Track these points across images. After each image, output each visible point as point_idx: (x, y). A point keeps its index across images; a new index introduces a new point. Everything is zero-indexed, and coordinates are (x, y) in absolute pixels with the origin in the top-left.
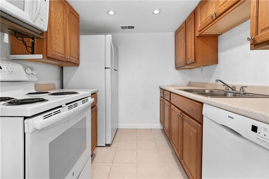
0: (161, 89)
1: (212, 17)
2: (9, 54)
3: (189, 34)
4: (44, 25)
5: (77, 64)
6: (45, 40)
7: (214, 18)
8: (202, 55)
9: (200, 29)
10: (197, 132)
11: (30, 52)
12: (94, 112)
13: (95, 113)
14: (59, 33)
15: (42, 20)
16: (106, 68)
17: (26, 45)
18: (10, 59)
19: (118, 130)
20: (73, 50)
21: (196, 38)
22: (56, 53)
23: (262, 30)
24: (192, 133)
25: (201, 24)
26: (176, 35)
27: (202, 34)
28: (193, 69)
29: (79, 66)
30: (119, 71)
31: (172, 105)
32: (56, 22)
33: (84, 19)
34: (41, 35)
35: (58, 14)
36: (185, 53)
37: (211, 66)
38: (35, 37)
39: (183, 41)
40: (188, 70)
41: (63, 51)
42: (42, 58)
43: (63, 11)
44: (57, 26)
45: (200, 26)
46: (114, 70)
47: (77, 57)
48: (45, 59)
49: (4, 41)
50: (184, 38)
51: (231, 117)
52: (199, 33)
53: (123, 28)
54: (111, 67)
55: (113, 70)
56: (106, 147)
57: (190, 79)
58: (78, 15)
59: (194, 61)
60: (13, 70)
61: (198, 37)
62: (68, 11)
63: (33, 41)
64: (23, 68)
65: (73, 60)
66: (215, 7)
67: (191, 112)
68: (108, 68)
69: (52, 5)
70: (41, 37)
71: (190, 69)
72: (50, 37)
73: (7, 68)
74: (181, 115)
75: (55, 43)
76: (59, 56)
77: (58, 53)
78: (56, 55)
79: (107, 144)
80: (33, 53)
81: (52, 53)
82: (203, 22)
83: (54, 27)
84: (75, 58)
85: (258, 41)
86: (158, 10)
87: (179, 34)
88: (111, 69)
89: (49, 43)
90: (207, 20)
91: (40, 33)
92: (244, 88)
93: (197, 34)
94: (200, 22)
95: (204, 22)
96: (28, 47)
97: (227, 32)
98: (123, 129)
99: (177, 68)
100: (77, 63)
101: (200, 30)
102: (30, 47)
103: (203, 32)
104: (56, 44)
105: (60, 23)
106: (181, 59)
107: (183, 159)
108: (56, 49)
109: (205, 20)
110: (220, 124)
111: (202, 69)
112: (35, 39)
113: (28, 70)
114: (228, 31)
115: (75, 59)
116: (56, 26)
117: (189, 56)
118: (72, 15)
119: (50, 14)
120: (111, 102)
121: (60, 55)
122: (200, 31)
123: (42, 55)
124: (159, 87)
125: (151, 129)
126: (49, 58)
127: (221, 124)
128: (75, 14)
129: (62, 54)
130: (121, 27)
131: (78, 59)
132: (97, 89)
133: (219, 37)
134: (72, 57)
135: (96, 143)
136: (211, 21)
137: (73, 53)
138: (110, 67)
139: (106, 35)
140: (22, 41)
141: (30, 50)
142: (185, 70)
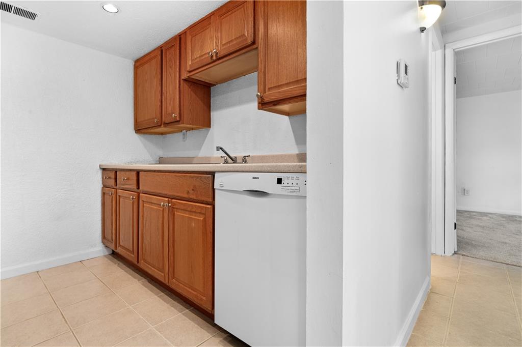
1: (212, 57)
3: (168, 72)
7: (214, 58)
8: (190, 110)
9: (190, 68)
10: (205, 219)
21: (182, 81)
23: (269, 89)
24: (193, 224)
25: (192, 61)
26: (136, 68)
27: (192, 77)
28: (168, 135)
31: (142, 195)
36: (158, 103)
37: (200, 130)
40: (157, 136)
45: (190, 63)
50: (159, 77)
51: (256, 178)
52: (189, 75)
57: (161, 153)
59: (178, 119)
61: (185, 80)
66: (216, 42)
67: (191, 192)
71: (162, 134)
74: (170, 205)
82: (196, 59)
85: (266, 100)
86: (115, 6)
90: (202, 58)
92: (246, 157)
93: (185, 75)
94: (191, 58)
95: (198, 60)
97: (224, 84)
101: (191, 70)
103: (194, 74)
107: (175, 276)
109: (200, 56)
110: (242, 190)
111: (184, 135)
114: (224, 82)
117: (169, 109)
122: (190, 72)
124: (99, 168)
125: (81, 261)
127: (244, 191)
133: (212, 88)
136: (210, 61)
142: (153, 136)
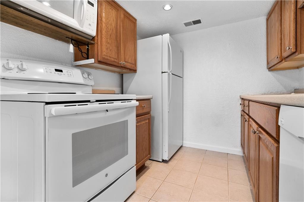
0: (242, 99)
2: (74, 62)
3: (286, 10)
4: (92, 29)
5: (135, 71)
6: (96, 45)
11: (85, 58)
12: (146, 119)
13: (148, 121)
14: (112, 38)
15: (90, 25)
16: (162, 72)
17: (81, 51)
18: (73, 65)
19: (182, 148)
20: (128, 55)
21: (298, 11)
22: (107, 58)
26: (267, 20)
29: (136, 72)
30: (184, 77)
31: (251, 119)
32: (108, 28)
33: (142, 23)
34: (91, 40)
35: (110, 20)
36: (279, 42)
38: (89, 44)
39: (278, 24)
41: (116, 56)
42: (94, 62)
43: (116, 17)
44: (109, 31)
46: (172, 74)
47: (133, 62)
48: (96, 63)
49: (70, 51)
53: (187, 24)
54: (169, 71)
55: (170, 74)
56: (162, 163)
57: (297, 85)
58: (136, 20)
59: (293, 51)
60: (72, 74)
61: (302, 7)
62: (122, 16)
63: (88, 47)
64: (81, 73)
65: (129, 65)
68: (165, 72)
69: (104, 11)
70: (92, 42)
71: (297, 68)
72: (101, 42)
73: (67, 72)
74: (257, 132)
75: (106, 47)
76: (111, 61)
77: (110, 57)
78: (107, 59)
79: (163, 159)
80: (88, 58)
81: (103, 57)
83: (106, 32)
84: (131, 63)
87: (272, 15)
88: (169, 74)
89: (100, 47)
91: (91, 38)
93: (301, 3)
96: (83, 53)
98: (189, 147)
99: (270, 68)
100: (134, 69)
102: (85, 53)
104: (108, 49)
105: (112, 28)
106: (275, 53)
108: (108, 54)
112: (89, 45)
113: (85, 74)
115: (131, 65)
116: (107, 32)
117: (287, 43)
118: (127, 20)
119: (101, 20)
120: (168, 112)
121: (113, 59)
123: (93, 59)
124: (239, 98)
125: (227, 153)
126: (100, 62)
127: (299, 137)
128: (131, 18)
129: (115, 59)
130: (184, 24)
131: (135, 64)
132: (152, 96)
134: (128, 62)
135: (149, 155)
137: (128, 58)
138: (167, 71)
139: (163, 35)
140: (77, 48)
141: (85, 56)
